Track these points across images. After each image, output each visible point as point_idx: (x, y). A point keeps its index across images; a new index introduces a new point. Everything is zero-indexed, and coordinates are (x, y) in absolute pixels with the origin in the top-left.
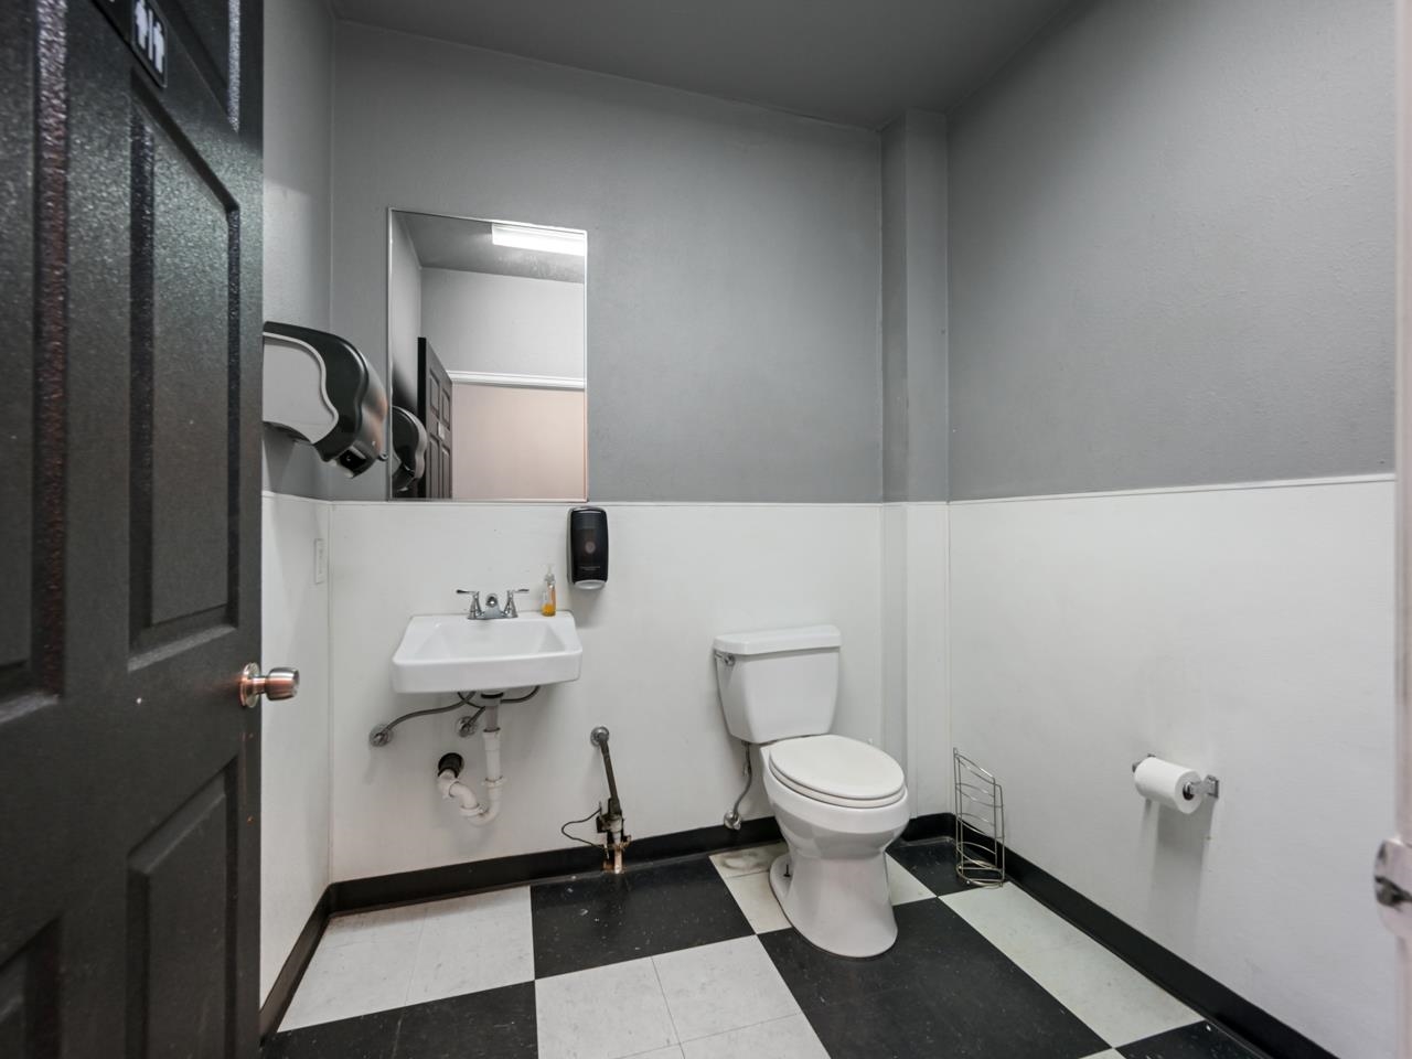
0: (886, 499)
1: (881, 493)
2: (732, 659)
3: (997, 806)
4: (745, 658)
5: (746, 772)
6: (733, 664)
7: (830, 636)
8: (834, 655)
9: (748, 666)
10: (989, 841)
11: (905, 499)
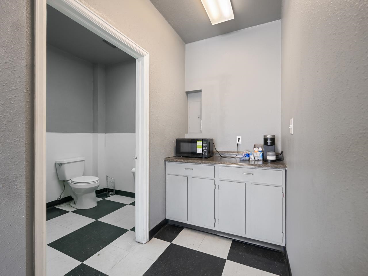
0: (93, 133)
1: (92, 132)
2: (61, 164)
3: (113, 182)
4: (64, 163)
5: (64, 187)
6: (61, 166)
7: (83, 159)
8: (83, 162)
9: (65, 165)
10: (112, 190)
11: (97, 133)
